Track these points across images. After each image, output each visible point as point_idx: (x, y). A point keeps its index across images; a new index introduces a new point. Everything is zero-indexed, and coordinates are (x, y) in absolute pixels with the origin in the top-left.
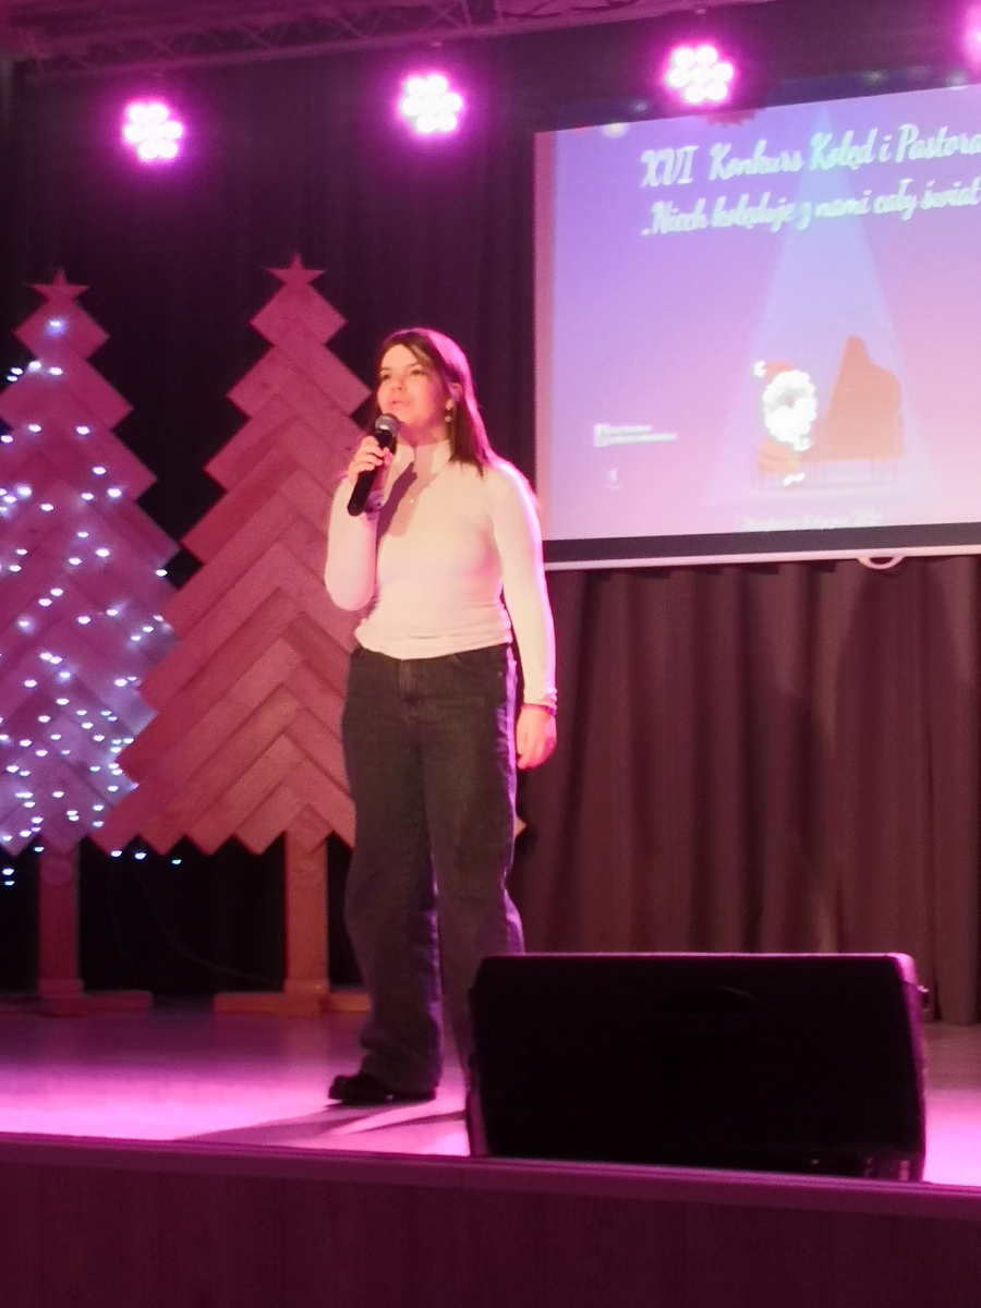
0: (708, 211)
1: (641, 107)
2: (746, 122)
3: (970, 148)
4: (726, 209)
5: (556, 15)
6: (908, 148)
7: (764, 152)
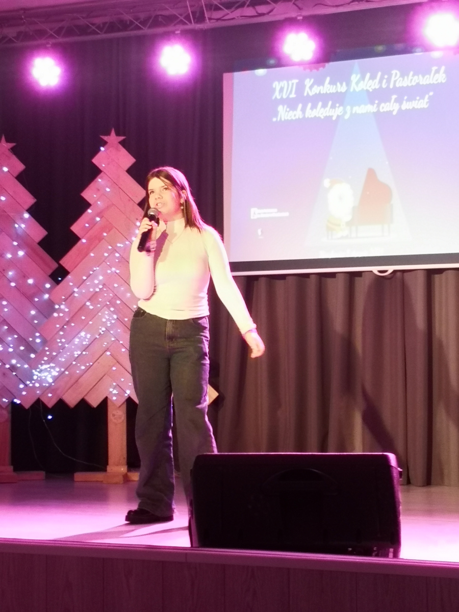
0: (303, 110)
3: (425, 80)
4: (312, 109)
5: (233, 19)
6: (395, 81)
7: (330, 83)
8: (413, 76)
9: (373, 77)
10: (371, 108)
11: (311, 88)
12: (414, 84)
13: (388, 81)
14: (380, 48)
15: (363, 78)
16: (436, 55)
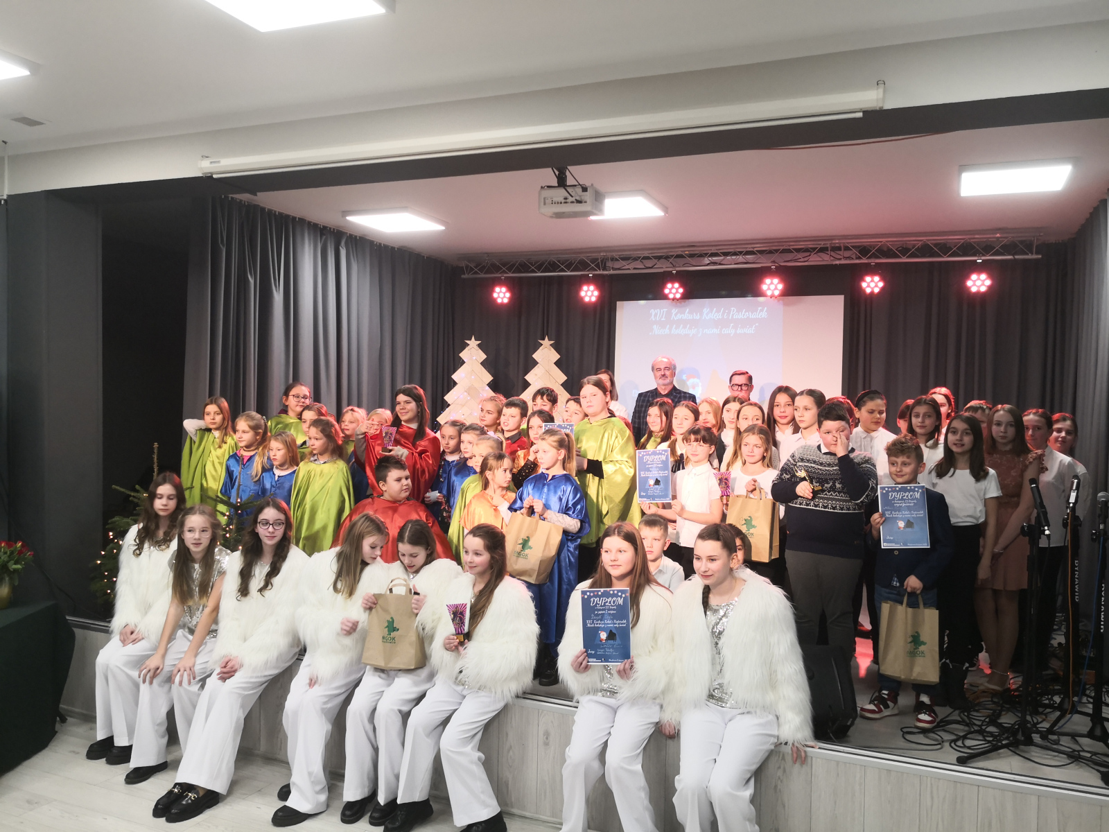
0: (670, 329)
1: (650, 296)
2: (683, 303)
3: (752, 316)
4: (676, 328)
5: (629, 269)
6: (733, 315)
7: (689, 313)
8: (745, 312)
9: (718, 311)
10: (716, 331)
11: (676, 315)
12: (745, 317)
13: (729, 314)
14: (724, 293)
15: (711, 311)
16: (761, 299)
